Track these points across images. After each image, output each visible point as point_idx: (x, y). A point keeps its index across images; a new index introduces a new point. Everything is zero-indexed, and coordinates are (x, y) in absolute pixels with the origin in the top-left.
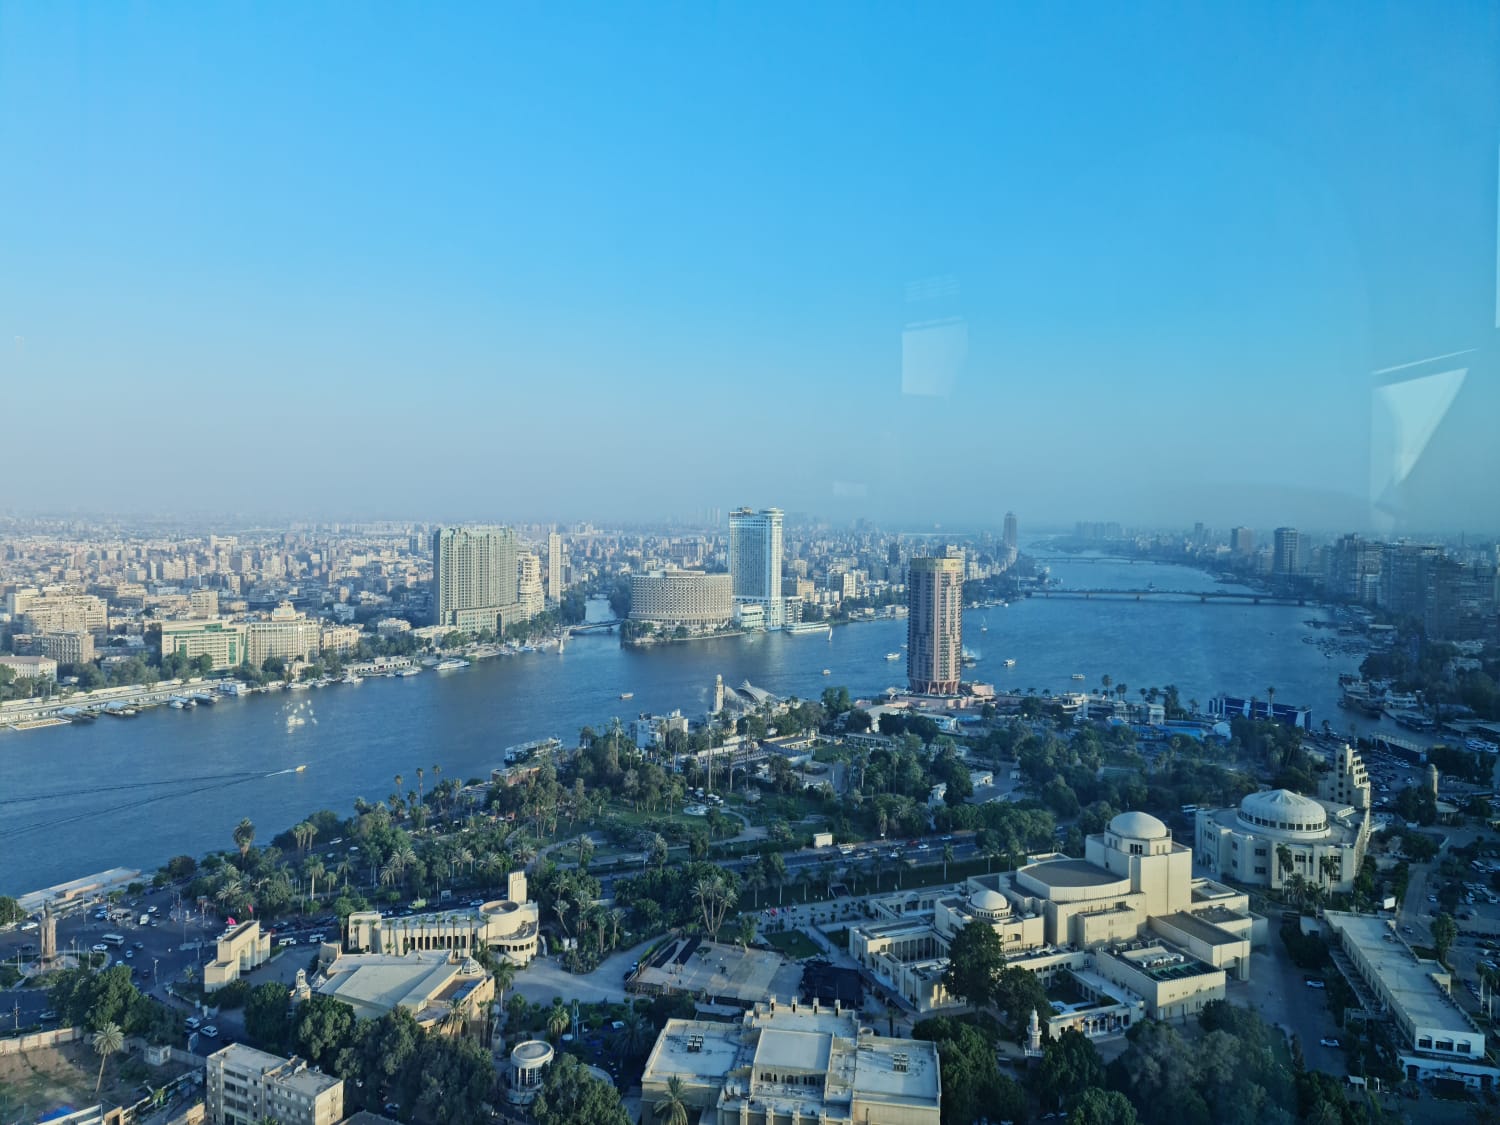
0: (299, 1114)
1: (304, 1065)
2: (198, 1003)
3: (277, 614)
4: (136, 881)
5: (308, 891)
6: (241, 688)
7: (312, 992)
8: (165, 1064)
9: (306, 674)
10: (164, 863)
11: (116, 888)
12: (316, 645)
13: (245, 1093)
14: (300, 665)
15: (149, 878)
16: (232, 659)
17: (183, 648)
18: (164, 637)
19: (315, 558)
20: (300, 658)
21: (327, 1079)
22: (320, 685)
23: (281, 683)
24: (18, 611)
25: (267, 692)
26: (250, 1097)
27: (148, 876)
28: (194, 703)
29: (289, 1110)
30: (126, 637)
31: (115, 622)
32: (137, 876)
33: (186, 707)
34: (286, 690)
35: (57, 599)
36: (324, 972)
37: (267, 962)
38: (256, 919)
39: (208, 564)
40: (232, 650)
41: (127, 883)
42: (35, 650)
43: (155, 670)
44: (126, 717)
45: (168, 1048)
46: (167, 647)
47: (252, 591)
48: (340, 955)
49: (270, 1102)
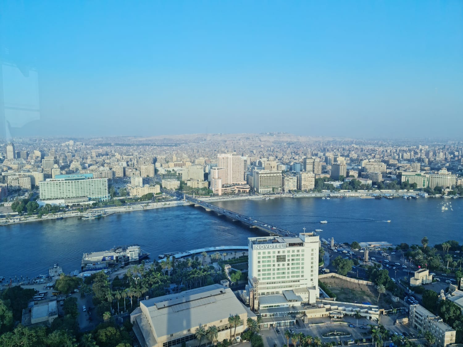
0: (439, 335)
1: (442, 320)
2: (408, 288)
3: (441, 172)
4: (391, 247)
5: (446, 265)
6: (426, 195)
7: (446, 298)
8: (397, 302)
9: (450, 193)
10: (400, 244)
11: (385, 247)
12: (455, 183)
13: (421, 321)
14: (448, 190)
15: (394, 247)
16: (424, 185)
17: (408, 180)
18: (402, 176)
19: (456, 153)
20: (448, 188)
21: (450, 328)
22: (455, 198)
23: (440, 195)
24: (363, 166)
25: (435, 197)
26: (423, 322)
27: (394, 246)
28: (410, 198)
29: (436, 332)
30: (391, 176)
31: (388, 171)
32: (391, 245)
33: (408, 198)
34: (442, 198)
35: (373, 163)
36: (450, 293)
37: (431, 283)
38: (428, 269)
39: (418, 155)
40: (424, 182)
41: (388, 247)
42: (367, 177)
43: (399, 186)
44: (390, 199)
45: (398, 298)
46: (403, 179)
47: (432, 164)
48: (457, 290)
49: (429, 327)
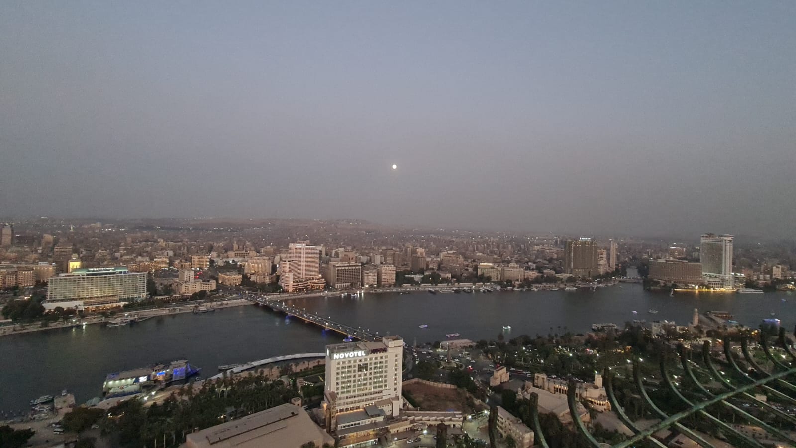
0: (519, 438)
1: (521, 421)
2: (488, 388)
3: (512, 265)
4: (471, 344)
5: (521, 361)
6: (499, 288)
7: (523, 397)
8: (478, 405)
9: (520, 286)
10: (479, 341)
11: (465, 345)
12: (523, 277)
13: (502, 424)
14: (517, 283)
15: (474, 344)
16: (497, 279)
17: (483, 273)
18: (478, 270)
19: (522, 246)
20: (518, 280)
21: (529, 429)
22: (525, 290)
23: (511, 288)
24: (442, 258)
25: (507, 290)
26: (504, 425)
27: (474, 343)
28: (486, 291)
29: (516, 435)
30: (468, 268)
31: (466, 263)
32: (472, 343)
33: (484, 292)
34: (513, 290)
35: (451, 255)
36: (526, 391)
37: (508, 381)
38: (505, 366)
40: (497, 275)
41: (469, 344)
42: (446, 270)
43: (476, 279)
44: (468, 292)
45: (480, 400)
46: (479, 272)
47: (503, 256)
48: (532, 387)
49: (510, 430)
